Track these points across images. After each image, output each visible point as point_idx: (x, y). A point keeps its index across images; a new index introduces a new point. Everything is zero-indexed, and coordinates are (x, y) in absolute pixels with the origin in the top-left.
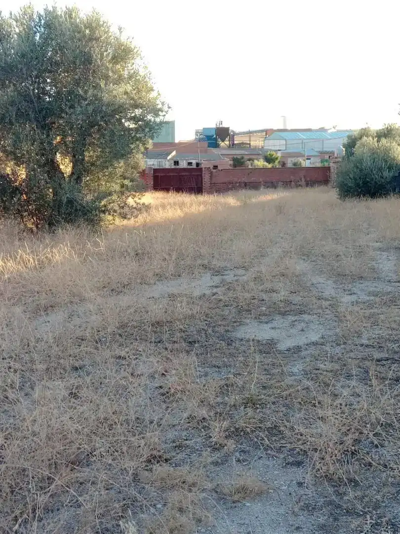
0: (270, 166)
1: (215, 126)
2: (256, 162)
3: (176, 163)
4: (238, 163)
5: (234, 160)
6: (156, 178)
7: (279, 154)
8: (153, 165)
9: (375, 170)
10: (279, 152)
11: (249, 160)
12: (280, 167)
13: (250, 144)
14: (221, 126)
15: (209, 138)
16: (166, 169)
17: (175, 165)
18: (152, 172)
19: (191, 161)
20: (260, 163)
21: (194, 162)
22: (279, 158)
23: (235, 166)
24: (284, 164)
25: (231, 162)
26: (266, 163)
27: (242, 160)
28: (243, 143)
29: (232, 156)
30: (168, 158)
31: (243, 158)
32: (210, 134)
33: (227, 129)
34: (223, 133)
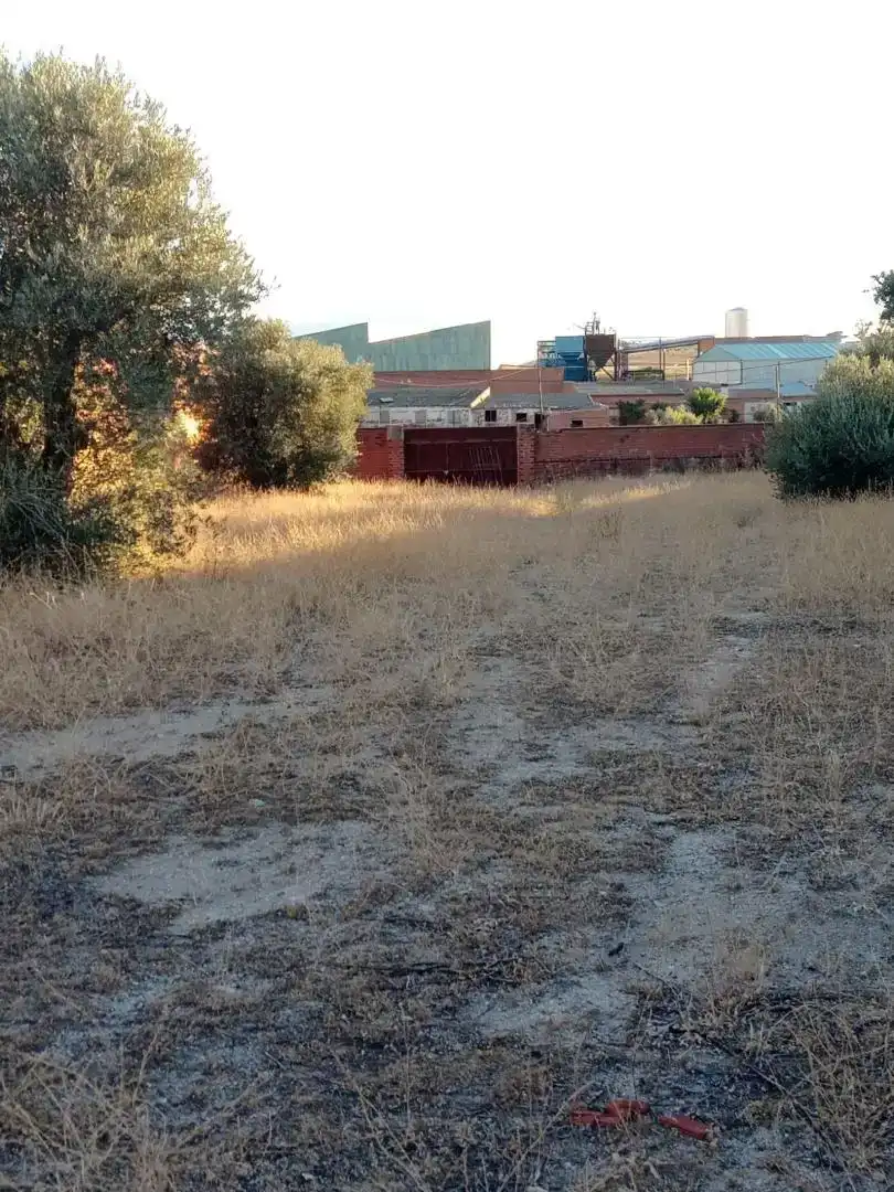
0: (698, 421)
1: (582, 333)
2: (669, 410)
3: (491, 415)
4: (630, 413)
5: (621, 406)
6: (409, 451)
7: (724, 395)
8: (439, 420)
9: (858, 431)
10: (725, 390)
11: (655, 407)
12: (726, 422)
13: (662, 372)
14: (596, 332)
15: (569, 358)
16: (469, 429)
17: (487, 419)
18: (402, 437)
19: (525, 411)
20: (679, 415)
21: (531, 413)
22: (723, 403)
23: (623, 421)
24: (735, 417)
25: (616, 413)
26: (691, 416)
27: (640, 408)
28: (648, 370)
29: (617, 400)
30: (474, 404)
31: (640, 403)
32: (570, 350)
33: (611, 338)
34: (600, 346)
